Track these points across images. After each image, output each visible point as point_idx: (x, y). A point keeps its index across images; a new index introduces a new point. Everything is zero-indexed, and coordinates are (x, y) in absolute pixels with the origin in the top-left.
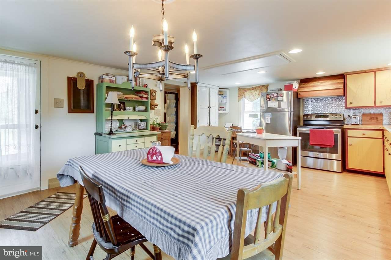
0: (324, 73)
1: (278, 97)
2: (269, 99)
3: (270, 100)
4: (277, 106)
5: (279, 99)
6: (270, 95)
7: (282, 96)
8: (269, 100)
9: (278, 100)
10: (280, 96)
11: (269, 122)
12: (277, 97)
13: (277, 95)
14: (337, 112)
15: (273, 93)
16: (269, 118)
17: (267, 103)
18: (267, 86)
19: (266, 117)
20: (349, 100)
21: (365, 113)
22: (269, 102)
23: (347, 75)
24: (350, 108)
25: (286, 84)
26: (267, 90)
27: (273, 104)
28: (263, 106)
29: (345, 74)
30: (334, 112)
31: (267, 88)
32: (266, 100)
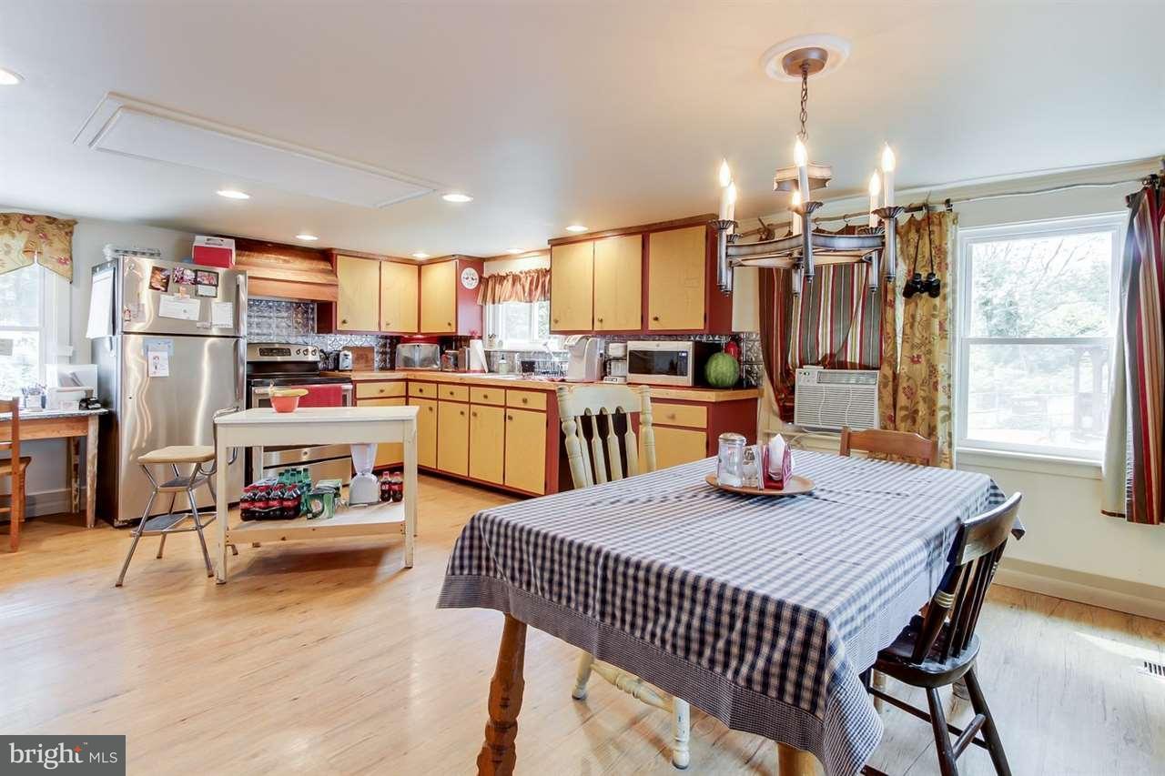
0: (315, 238)
1: (200, 283)
2: (166, 285)
3: (166, 291)
4: (195, 316)
5: (202, 290)
6: (167, 273)
7: (214, 282)
8: (163, 289)
9: (200, 293)
10: (206, 282)
11: (164, 371)
12: (196, 282)
13: (193, 274)
14: (300, 340)
15: (179, 266)
16: (164, 355)
17: (157, 302)
18: (71, 223)
19: (151, 354)
20: (341, 314)
21: (349, 345)
22: (164, 297)
23: (339, 257)
24: (342, 332)
25: (200, 241)
26: (70, 242)
27: (181, 307)
28: (139, 311)
29: (334, 252)
30: (292, 340)
31: (71, 233)
32: (152, 287)
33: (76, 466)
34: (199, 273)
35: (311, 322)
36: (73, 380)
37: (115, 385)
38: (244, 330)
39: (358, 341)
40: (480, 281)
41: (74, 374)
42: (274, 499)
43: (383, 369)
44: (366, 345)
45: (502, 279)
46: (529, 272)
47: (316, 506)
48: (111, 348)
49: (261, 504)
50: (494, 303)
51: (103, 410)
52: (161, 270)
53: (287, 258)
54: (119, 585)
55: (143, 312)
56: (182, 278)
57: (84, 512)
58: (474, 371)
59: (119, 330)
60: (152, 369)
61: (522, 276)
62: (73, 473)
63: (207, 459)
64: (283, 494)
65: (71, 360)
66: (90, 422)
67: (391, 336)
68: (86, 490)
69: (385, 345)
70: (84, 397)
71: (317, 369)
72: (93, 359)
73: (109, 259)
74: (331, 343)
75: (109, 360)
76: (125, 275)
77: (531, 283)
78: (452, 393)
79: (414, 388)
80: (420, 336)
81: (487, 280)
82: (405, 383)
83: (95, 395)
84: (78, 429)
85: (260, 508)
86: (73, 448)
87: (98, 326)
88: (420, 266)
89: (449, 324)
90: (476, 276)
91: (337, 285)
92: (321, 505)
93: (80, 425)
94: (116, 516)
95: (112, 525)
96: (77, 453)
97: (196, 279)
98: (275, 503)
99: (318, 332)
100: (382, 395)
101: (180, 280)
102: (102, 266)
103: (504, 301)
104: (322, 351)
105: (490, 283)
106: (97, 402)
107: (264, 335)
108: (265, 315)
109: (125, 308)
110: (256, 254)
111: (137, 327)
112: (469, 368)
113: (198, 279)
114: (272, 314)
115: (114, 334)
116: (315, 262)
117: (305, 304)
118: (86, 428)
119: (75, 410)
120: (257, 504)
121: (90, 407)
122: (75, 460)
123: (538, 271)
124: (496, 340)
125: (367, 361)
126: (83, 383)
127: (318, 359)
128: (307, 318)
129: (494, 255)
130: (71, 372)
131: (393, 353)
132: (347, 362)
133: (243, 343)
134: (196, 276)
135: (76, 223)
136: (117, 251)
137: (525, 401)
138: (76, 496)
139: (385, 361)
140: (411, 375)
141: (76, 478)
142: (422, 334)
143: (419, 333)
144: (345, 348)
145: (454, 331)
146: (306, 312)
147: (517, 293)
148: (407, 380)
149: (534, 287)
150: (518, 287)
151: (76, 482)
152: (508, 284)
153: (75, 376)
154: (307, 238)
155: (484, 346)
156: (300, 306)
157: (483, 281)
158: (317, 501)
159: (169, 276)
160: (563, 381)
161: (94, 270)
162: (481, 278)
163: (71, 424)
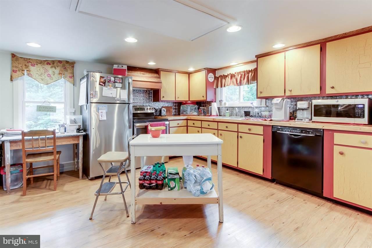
1: (116, 82)
2: (105, 83)
4: (114, 95)
6: (105, 78)
7: (121, 82)
8: (104, 85)
9: (116, 86)
10: (118, 82)
11: (104, 118)
12: (115, 82)
13: (114, 79)
14: (147, 104)
15: (109, 76)
16: (104, 111)
17: (101, 91)
18: (73, 63)
19: (100, 111)
20: (162, 94)
21: (164, 106)
22: (104, 88)
23: (161, 72)
24: (162, 101)
25: (115, 67)
26: (73, 70)
27: (109, 92)
28: (95, 94)
29: (160, 70)
30: (145, 105)
31: (74, 66)
32: (100, 84)
33: (76, 153)
34: (116, 78)
35: (151, 98)
36: (75, 122)
37: (88, 123)
38: (131, 101)
39: (166, 105)
40: (215, 79)
41: (75, 119)
42: (153, 180)
43: (175, 115)
44: (169, 106)
45: (225, 77)
46: (240, 72)
47: (172, 184)
48: (87, 109)
49: (148, 182)
50: (221, 87)
51: (84, 133)
52: (103, 77)
53: (144, 73)
54: (91, 219)
55: (97, 94)
56: (110, 80)
57: (78, 170)
58: (214, 116)
59: (89, 102)
60: (100, 117)
61: (236, 74)
62: (75, 156)
63: (125, 160)
64: (157, 177)
65: (74, 113)
66: (80, 138)
67: (178, 102)
68: (79, 162)
69: (176, 106)
70: (78, 128)
71: (154, 115)
72: (81, 114)
73: (85, 75)
74: (158, 105)
75: (86, 113)
76: (91, 80)
77: (241, 77)
78: (209, 125)
79: (190, 123)
80: (189, 102)
81: (218, 78)
82: (186, 121)
83: (82, 127)
84: (76, 141)
85: (147, 183)
86: (75, 146)
87: (82, 101)
88: (189, 74)
89: (203, 97)
90: (213, 77)
91: (161, 82)
92: (174, 184)
93: (77, 139)
94: (89, 175)
95: (88, 178)
96: (76, 148)
97: (115, 80)
98: (154, 182)
99: (153, 102)
100: (179, 125)
101: (110, 81)
102: (83, 78)
103: (227, 85)
104: (155, 108)
105: (219, 79)
106: (82, 130)
107: (135, 103)
108: (136, 95)
109: (91, 93)
110: (133, 72)
111: (95, 100)
112: (211, 114)
113: (116, 81)
114: (138, 95)
115: (87, 103)
116: (153, 74)
117: (149, 91)
118: (79, 140)
119: (75, 133)
120: (146, 182)
121: (80, 132)
122: (76, 151)
123: (244, 72)
124: (223, 103)
125: (170, 112)
126: (78, 122)
127: (154, 112)
128: (150, 96)
129: (221, 67)
130: (74, 118)
131: (179, 109)
132: (164, 113)
133: (131, 106)
134: (115, 79)
135: (75, 63)
136: (88, 72)
137: (250, 130)
138: (76, 164)
139: (176, 112)
140: (189, 118)
141: (76, 158)
142: (190, 101)
143: (189, 100)
144: (163, 107)
145: (205, 99)
146: (149, 94)
147: (233, 82)
148: (187, 120)
149: (242, 79)
150: (234, 80)
151: (76, 159)
152: (228, 79)
153: (75, 120)
154: (152, 64)
155: (217, 105)
156: (147, 92)
157: (216, 78)
158: (173, 182)
159: (105, 80)
160: (271, 120)
161: (81, 80)
162: (215, 77)
163: (73, 139)
